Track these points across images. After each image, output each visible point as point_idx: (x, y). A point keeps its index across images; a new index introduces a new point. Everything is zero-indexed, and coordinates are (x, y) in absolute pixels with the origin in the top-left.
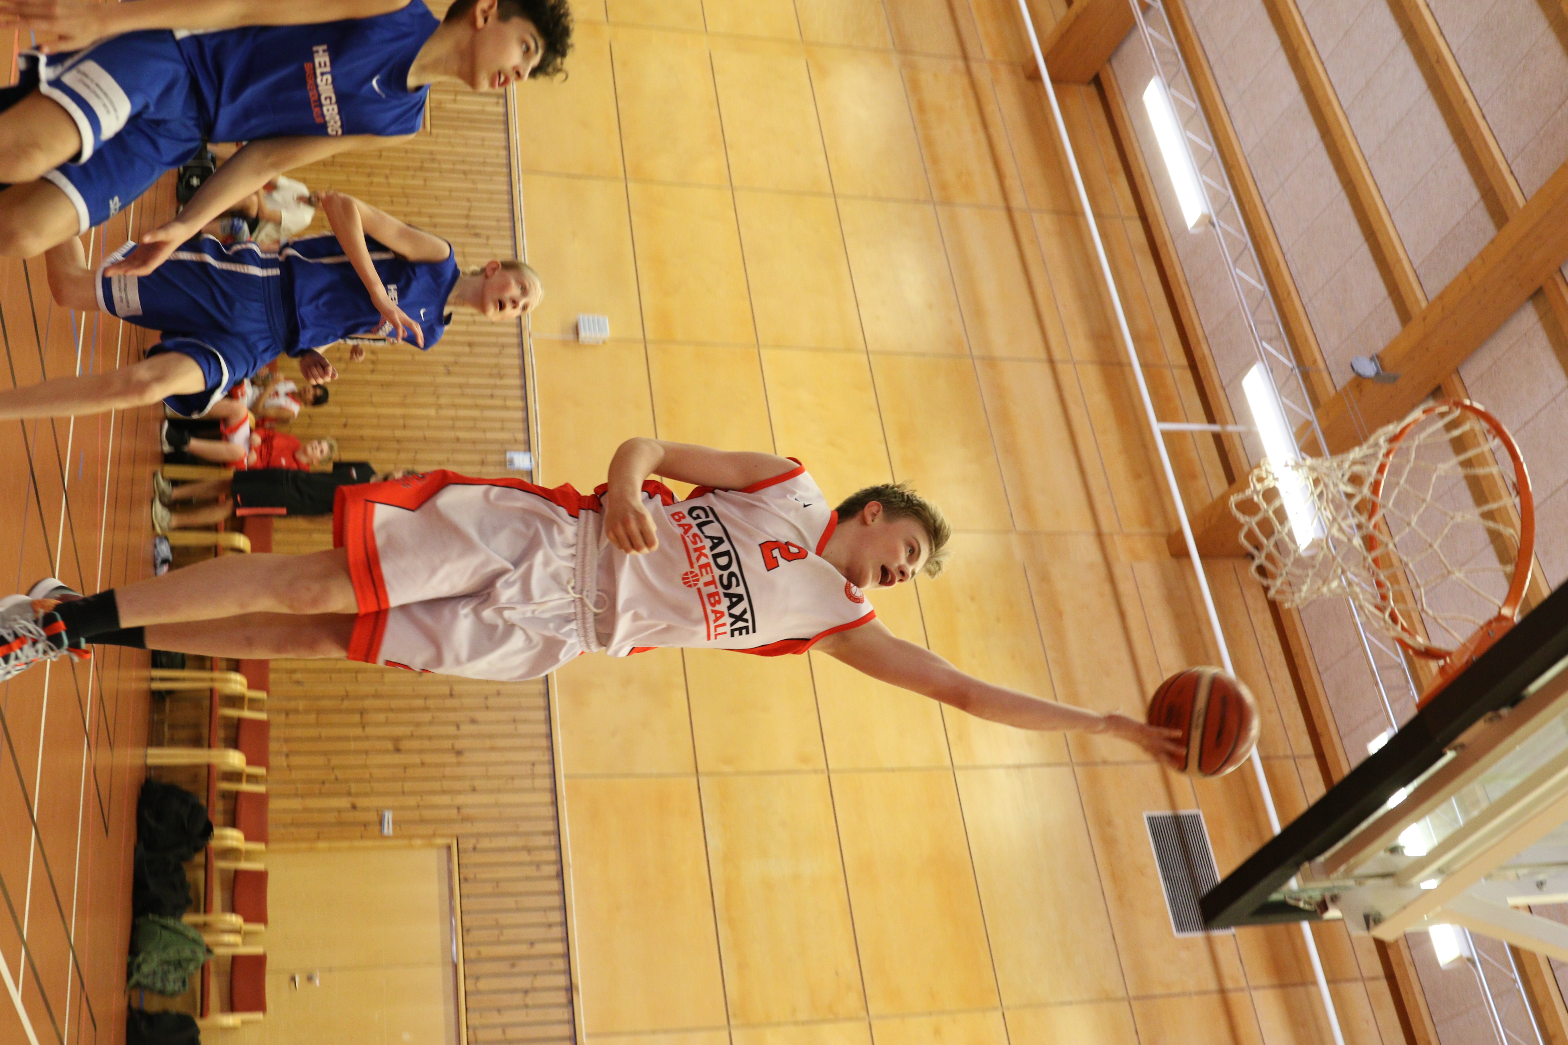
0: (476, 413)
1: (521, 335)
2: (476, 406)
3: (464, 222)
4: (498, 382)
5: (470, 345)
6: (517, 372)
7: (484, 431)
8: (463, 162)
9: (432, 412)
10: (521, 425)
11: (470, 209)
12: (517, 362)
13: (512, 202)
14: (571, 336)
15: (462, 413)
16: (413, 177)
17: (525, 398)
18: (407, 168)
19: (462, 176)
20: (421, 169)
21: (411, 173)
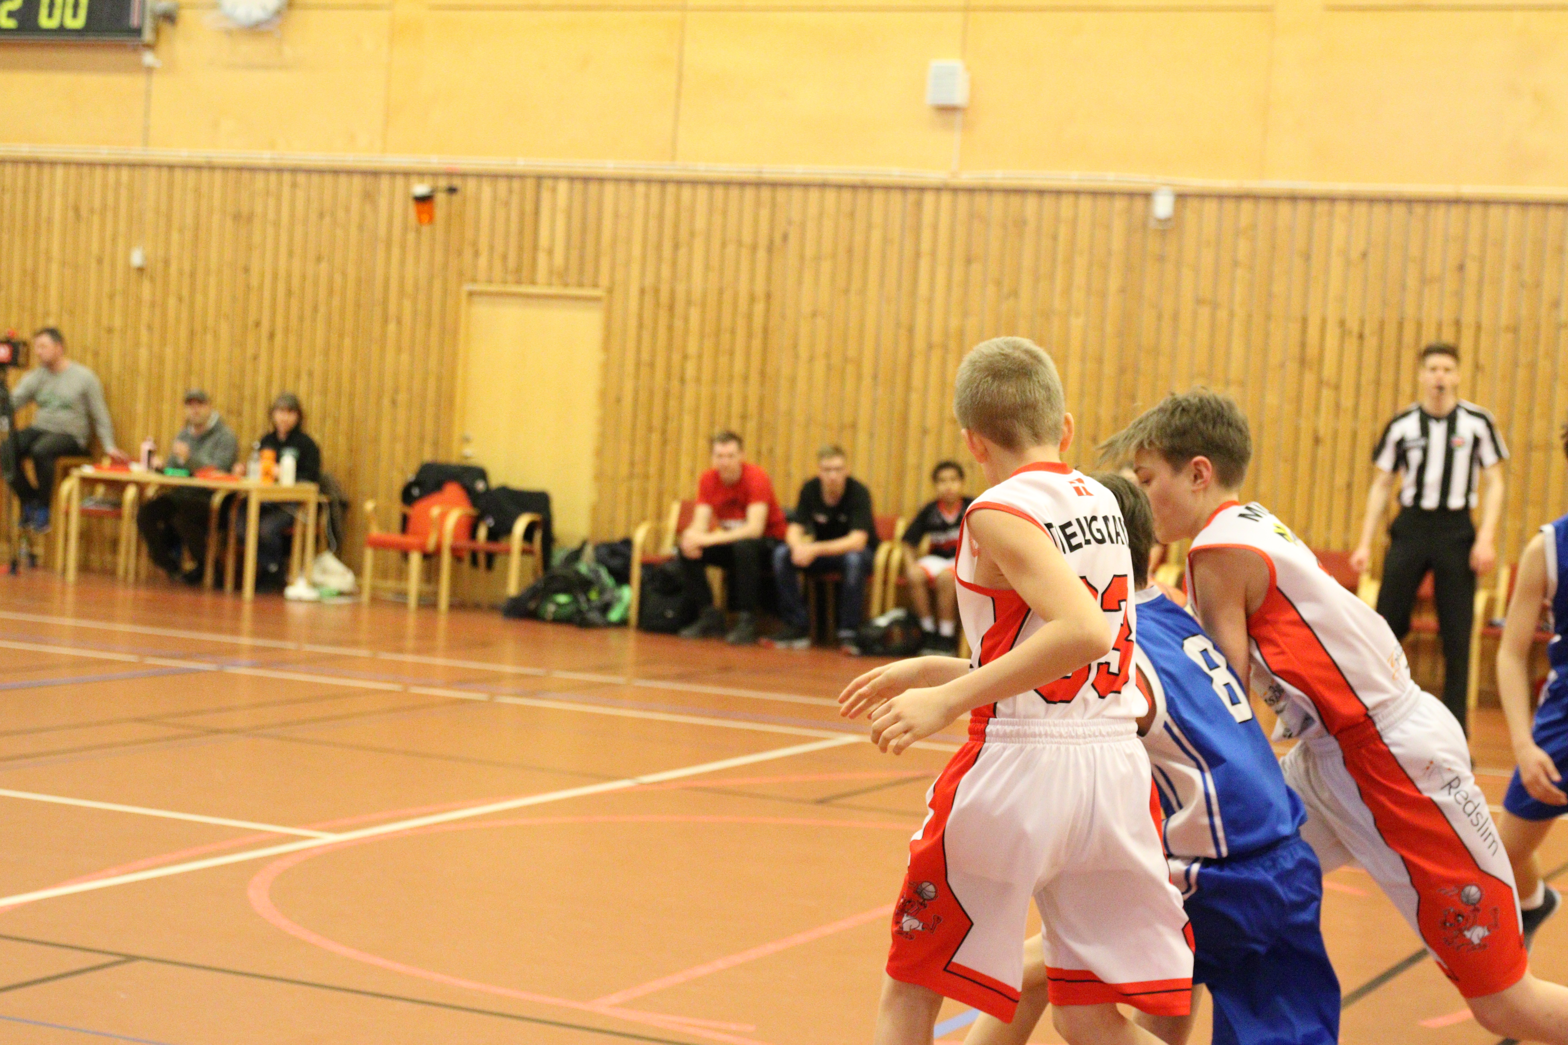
0: (1081, 262)
1: (955, 190)
2: (1070, 261)
3: (762, 254)
4: (1030, 227)
5: (969, 261)
7: (1109, 253)
8: (659, 247)
9: (1077, 323)
10: (1102, 202)
11: (740, 243)
12: (998, 200)
13: (727, 184)
14: (958, 118)
15: (1079, 280)
16: (685, 320)
17: (1058, 193)
18: (670, 328)
19: (683, 252)
20: (671, 308)
21: (678, 323)
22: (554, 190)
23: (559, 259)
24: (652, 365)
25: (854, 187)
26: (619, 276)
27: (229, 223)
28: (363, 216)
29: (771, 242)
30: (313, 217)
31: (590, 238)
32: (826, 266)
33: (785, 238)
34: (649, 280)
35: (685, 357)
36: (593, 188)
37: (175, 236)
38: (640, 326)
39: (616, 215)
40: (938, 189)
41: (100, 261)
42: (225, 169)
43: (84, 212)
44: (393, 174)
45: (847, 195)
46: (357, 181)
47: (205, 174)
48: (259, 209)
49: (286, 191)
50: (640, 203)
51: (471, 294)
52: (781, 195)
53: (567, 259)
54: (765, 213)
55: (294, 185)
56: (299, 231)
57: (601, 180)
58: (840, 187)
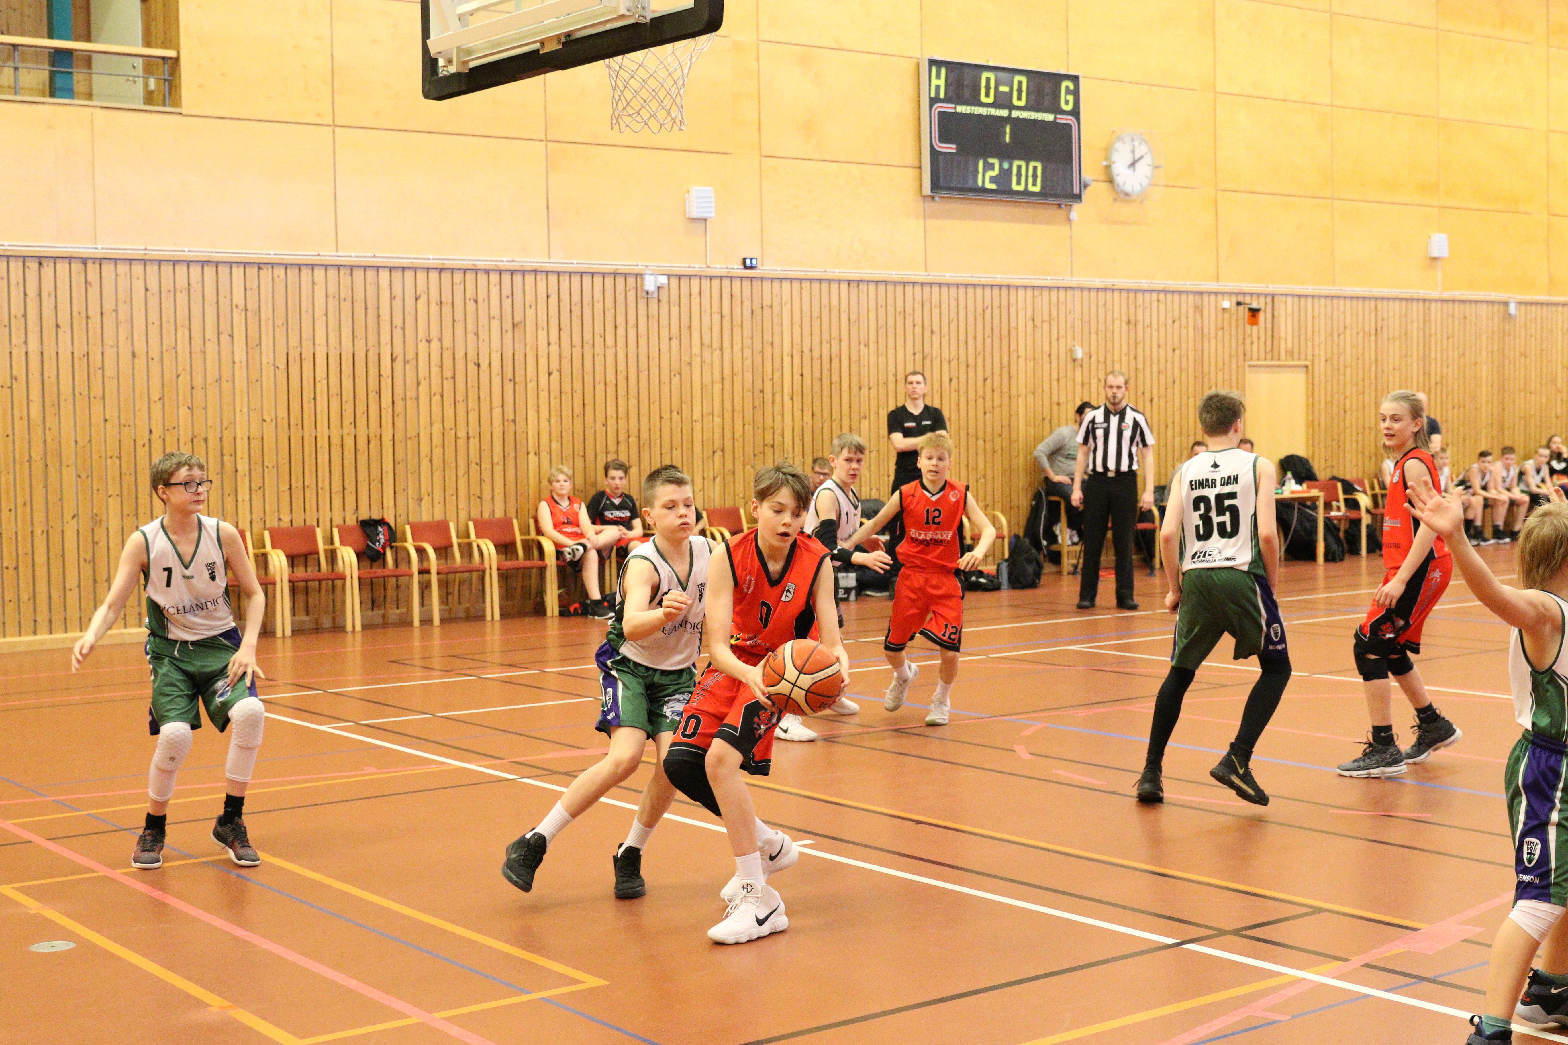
0: (1484, 337)
1: (1442, 301)
2: (1480, 336)
3: (1373, 337)
4: (1468, 320)
5: (1448, 339)
6: (1462, 306)
7: (1493, 332)
8: (1332, 335)
9: (1484, 367)
10: (1490, 307)
11: (1364, 332)
13: (1358, 298)
14: (1438, 263)
15: (1484, 345)
16: (1345, 376)
17: (1477, 302)
18: (1338, 380)
19: (1342, 336)
20: (1338, 369)
21: (1342, 378)
22: (1286, 303)
23: (1290, 344)
24: (1332, 402)
25: (1407, 300)
26: (1316, 353)
27: (1124, 326)
28: (1195, 320)
29: (1376, 331)
30: (1170, 322)
31: (1303, 331)
32: (1397, 342)
33: (1382, 328)
34: (1329, 355)
35: (1345, 398)
36: (1303, 300)
37: (1093, 336)
38: (1326, 381)
39: (1313, 317)
40: (1436, 301)
41: (1050, 356)
42: (1120, 290)
43: (1038, 322)
44: (1209, 293)
45: (1404, 303)
46: (1191, 297)
47: (1109, 294)
48: (1140, 317)
49: (1155, 304)
50: (1323, 309)
51: (1250, 366)
52: (1379, 303)
53: (1293, 344)
54: (1373, 314)
55: (1158, 301)
56: (1162, 329)
57: (1306, 296)
58: (1401, 299)
